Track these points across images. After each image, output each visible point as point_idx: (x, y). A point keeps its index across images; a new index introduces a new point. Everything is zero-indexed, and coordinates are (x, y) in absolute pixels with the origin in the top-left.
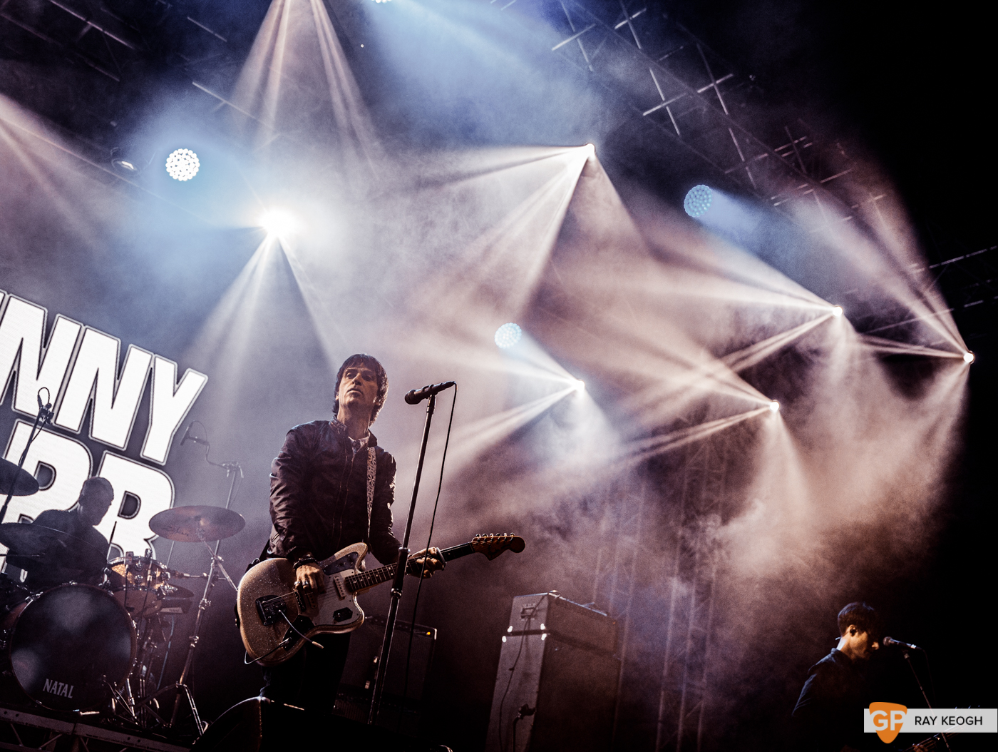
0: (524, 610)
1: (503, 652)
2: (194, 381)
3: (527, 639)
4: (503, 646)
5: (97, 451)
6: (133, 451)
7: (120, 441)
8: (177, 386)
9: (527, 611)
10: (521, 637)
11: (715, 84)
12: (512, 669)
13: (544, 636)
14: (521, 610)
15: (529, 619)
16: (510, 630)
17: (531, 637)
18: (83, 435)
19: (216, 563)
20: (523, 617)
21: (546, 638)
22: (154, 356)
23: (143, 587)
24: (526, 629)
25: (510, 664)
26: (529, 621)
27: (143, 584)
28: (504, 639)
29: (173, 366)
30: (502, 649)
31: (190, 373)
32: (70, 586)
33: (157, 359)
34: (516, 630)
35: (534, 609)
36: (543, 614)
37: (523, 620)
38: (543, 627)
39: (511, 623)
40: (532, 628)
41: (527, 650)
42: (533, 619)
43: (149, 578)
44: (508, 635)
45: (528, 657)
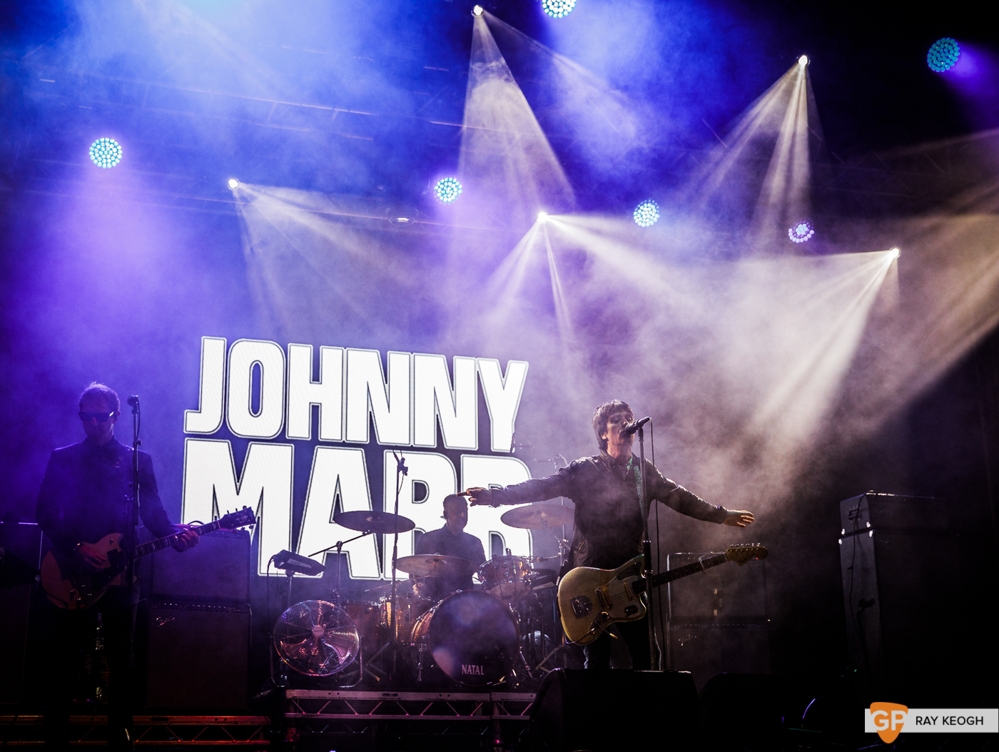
0: (851, 512)
1: (842, 553)
2: (518, 370)
3: (858, 539)
4: (841, 547)
5: (455, 456)
6: (484, 448)
7: (472, 444)
8: (504, 380)
9: (853, 512)
10: (852, 537)
12: (851, 568)
13: (871, 533)
14: (848, 513)
15: (856, 519)
16: (843, 533)
17: (861, 536)
18: (440, 448)
19: (563, 545)
20: (851, 519)
21: (873, 534)
22: (477, 360)
23: (512, 579)
24: (856, 529)
25: (849, 563)
26: (856, 522)
27: (511, 577)
28: (840, 542)
29: (495, 363)
30: (841, 551)
31: (512, 364)
33: (480, 362)
34: (848, 532)
35: (858, 510)
36: (866, 514)
37: (851, 521)
38: (868, 525)
39: (842, 526)
40: (861, 527)
41: (861, 550)
42: (859, 520)
43: (515, 571)
44: (842, 537)
45: (862, 553)
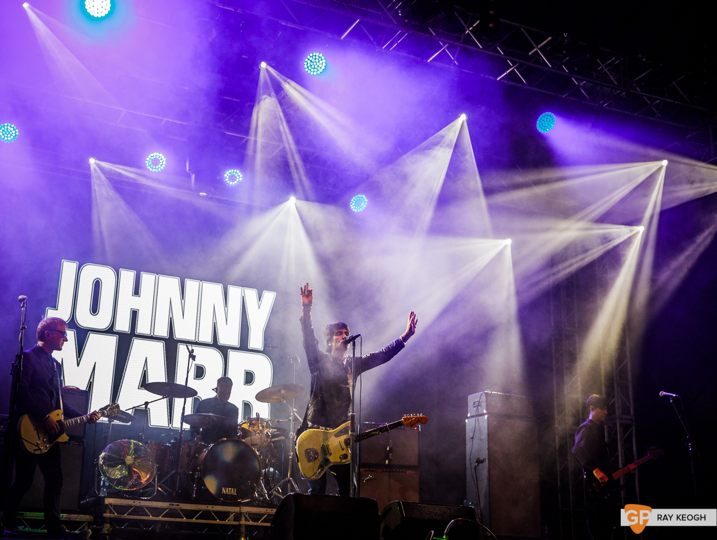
1: (467, 429)
2: (269, 297)
3: (478, 420)
4: (467, 425)
5: (224, 351)
6: (244, 346)
7: (236, 342)
8: (259, 303)
9: (476, 403)
10: (475, 418)
11: (538, 48)
12: (472, 438)
13: (486, 416)
14: (473, 403)
15: (477, 407)
16: (469, 415)
17: (480, 418)
18: (215, 344)
19: (293, 413)
20: (474, 407)
21: (488, 418)
22: (243, 288)
23: (258, 433)
24: (477, 414)
25: (471, 435)
26: (478, 409)
27: (258, 431)
28: (466, 421)
29: (255, 291)
30: (466, 427)
31: (265, 293)
32: (223, 441)
33: (245, 290)
34: (472, 415)
35: (479, 401)
36: (484, 404)
37: (474, 409)
38: (485, 412)
39: (469, 411)
40: (480, 413)
41: (479, 426)
42: (479, 408)
43: (260, 428)
44: (468, 418)
45: (480, 429)
